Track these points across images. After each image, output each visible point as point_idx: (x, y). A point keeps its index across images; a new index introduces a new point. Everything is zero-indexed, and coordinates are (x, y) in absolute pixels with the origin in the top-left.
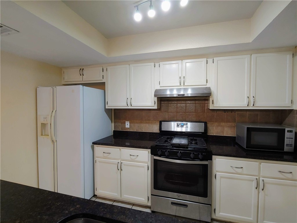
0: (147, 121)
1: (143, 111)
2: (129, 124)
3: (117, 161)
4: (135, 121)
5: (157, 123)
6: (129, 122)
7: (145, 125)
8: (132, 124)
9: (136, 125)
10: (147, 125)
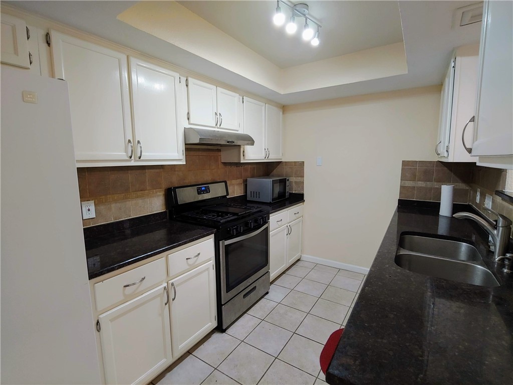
0: (139, 193)
1: (129, 172)
2: (93, 208)
3: (159, 288)
4: (108, 196)
5: (158, 194)
6: (93, 201)
7: (134, 202)
8: (102, 207)
9: (113, 205)
10: (140, 201)
